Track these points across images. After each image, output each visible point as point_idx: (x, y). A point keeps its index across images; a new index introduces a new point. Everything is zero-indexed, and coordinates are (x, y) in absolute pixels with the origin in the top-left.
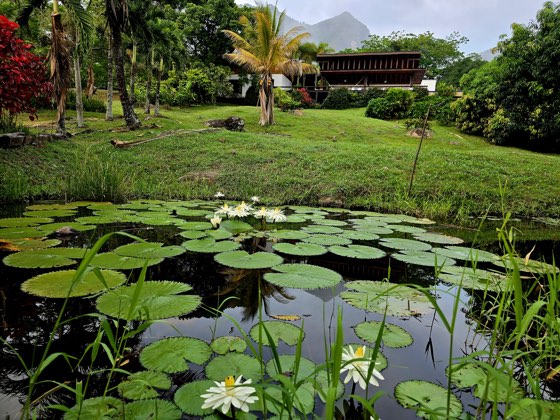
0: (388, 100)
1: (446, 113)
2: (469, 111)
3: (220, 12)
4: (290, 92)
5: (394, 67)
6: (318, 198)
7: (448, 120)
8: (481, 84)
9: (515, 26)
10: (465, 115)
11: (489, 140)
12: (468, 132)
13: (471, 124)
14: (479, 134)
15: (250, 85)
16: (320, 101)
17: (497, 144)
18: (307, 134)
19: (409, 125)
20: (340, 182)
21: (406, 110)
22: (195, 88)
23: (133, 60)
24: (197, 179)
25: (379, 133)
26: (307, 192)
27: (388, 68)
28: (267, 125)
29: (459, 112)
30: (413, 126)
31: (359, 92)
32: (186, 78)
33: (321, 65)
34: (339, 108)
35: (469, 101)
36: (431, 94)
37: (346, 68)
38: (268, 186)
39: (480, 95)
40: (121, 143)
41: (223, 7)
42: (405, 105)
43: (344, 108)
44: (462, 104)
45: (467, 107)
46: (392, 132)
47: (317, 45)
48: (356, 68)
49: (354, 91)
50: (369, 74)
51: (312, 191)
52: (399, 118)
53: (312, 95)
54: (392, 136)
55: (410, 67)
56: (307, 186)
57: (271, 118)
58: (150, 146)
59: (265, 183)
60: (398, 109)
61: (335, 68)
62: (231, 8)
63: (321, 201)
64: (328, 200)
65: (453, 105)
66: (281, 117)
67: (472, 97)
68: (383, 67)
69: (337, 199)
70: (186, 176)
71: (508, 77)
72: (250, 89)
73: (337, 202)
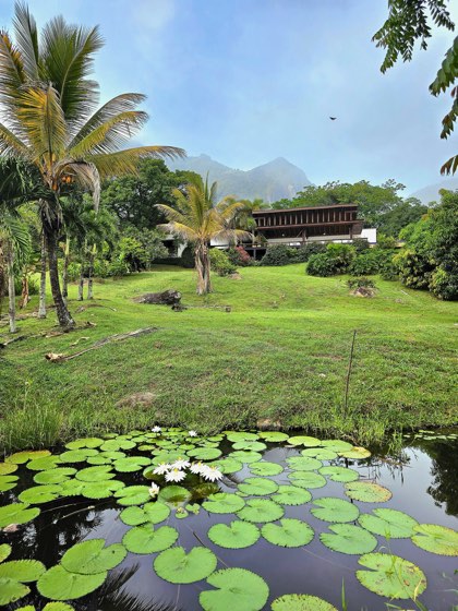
0: (328, 255)
1: (389, 268)
2: (412, 266)
3: (151, 179)
4: (227, 250)
5: (331, 220)
6: (256, 420)
7: (391, 274)
8: (420, 239)
9: (443, 192)
10: (408, 271)
11: (436, 296)
12: (413, 287)
13: (415, 279)
14: (425, 288)
15: (185, 246)
16: (258, 258)
17: (444, 299)
18: (246, 301)
19: (351, 284)
20: (277, 400)
21: (348, 265)
22: (128, 258)
23: (67, 252)
24: (134, 404)
25: (321, 295)
26: (245, 413)
27: (326, 221)
28: (204, 294)
29: (401, 267)
30: (356, 285)
31: (298, 247)
32: (119, 248)
33: (257, 221)
34: (278, 265)
35: (410, 257)
36: (372, 246)
37: (283, 223)
38: (205, 409)
39: (421, 251)
40: (55, 356)
41: (155, 174)
42: (346, 260)
43: (284, 264)
44: (403, 259)
45: (409, 262)
46: (335, 292)
47: (252, 201)
48: (294, 223)
49: (293, 247)
50: (307, 228)
51: (250, 412)
52: (342, 273)
53: (250, 253)
54: (336, 297)
55: (348, 219)
56: (245, 407)
57: (208, 286)
58: (85, 360)
59: (203, 406)
60: (339, 265)
61: (272, 224)
62: (163, 175)
63: (259, 424)
64: (266, 423)
65: (395, 259)
66: (219, 283)
67: (413, 253)
68: (321, 221)
69: (275, 421)
70: (122, 401)
71: (443, 244)
72: (186, 249)
73: (275, 425)
